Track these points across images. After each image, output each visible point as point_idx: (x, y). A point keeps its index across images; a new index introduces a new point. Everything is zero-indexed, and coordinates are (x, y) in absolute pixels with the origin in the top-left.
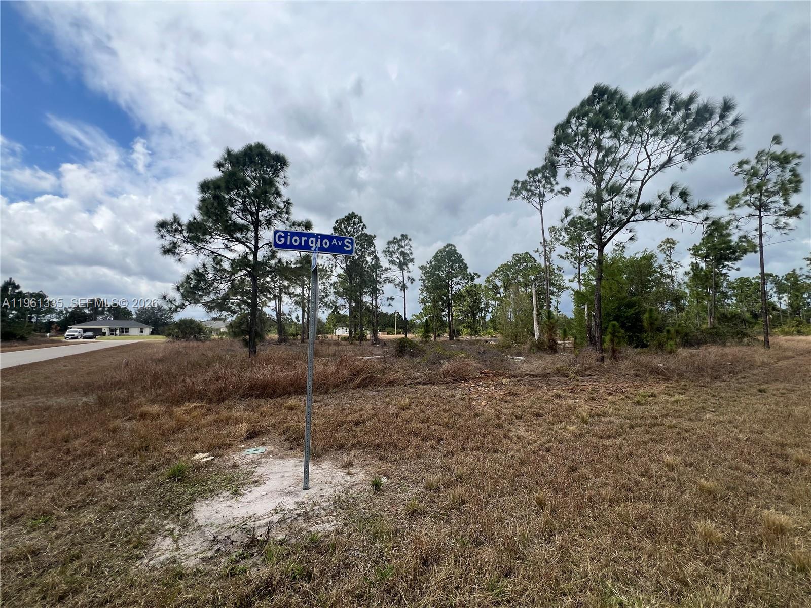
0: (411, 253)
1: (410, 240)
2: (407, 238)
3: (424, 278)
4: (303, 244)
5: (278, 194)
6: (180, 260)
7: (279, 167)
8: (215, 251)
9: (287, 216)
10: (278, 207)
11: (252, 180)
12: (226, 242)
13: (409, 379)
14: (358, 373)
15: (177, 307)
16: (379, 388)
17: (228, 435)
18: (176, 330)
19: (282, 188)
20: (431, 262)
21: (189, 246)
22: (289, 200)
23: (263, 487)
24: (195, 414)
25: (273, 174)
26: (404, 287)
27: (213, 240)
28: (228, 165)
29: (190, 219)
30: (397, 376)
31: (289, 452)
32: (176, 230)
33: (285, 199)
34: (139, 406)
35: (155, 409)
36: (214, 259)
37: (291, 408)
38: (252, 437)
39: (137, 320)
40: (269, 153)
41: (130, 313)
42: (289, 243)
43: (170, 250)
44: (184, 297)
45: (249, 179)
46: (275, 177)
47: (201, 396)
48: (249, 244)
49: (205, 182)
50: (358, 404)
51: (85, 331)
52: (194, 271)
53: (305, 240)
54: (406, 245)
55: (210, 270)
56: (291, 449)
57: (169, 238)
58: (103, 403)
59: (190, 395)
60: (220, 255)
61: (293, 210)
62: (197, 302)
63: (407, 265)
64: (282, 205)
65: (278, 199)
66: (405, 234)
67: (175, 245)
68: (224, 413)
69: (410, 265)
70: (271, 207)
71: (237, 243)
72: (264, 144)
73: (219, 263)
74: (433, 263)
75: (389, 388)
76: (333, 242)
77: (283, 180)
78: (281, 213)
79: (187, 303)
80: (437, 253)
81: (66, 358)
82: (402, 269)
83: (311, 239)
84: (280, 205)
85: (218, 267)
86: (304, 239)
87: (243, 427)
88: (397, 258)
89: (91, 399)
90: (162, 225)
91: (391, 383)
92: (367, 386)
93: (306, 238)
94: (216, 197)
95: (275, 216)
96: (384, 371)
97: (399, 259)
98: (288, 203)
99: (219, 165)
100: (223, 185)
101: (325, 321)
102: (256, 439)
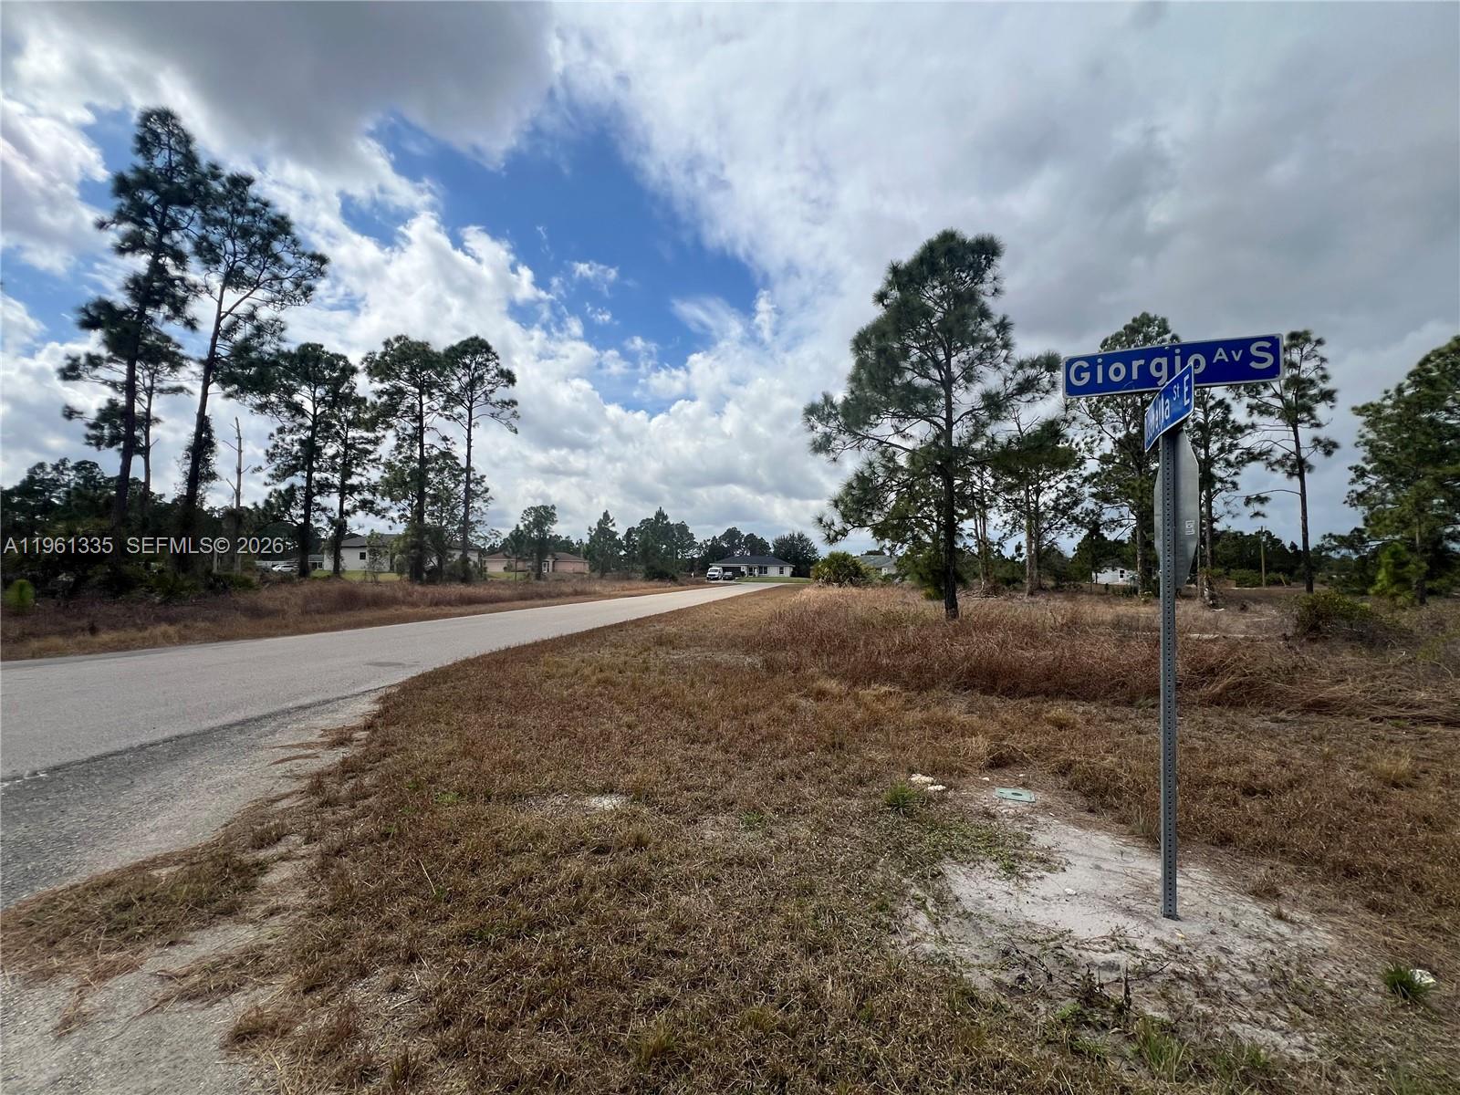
0: (1325, 378)
1: (1319, 342)
2: (1308, 340)
3: (1372, 436)
4: (1135, 376)
5: (985, 314)
6: (835, 460)
7: (984, 262)
8: (883, 439)
9: (1004, 353)
10: (987, 339)
11: (936, 303)
12: (895, 421)
13: (1387, 703)
14: (1211, 671)
15: (837, 533)
16: (1282, 715)
17: (955, 752)
18: (826, 570)
19: (989, 301)
20: (1400, 390)
21: (846, 437)
22: (1004, 318)
23: (1061, 877)
24: (892, 703)
25: (972, 279)
26: (1299, 467)
27: (880, 421)
28: (895, 293)
29: (847, 395)
30: (1340, 691)
31: (1089, 817)
32: (829, 414)
33: (997, 320)
34: (812, 678)
35: (832, 685)
36: (883, 453)
37: (1061, 725)
38: (998, 766)
39: (775, 554)
40: (964, 242)
41: (766, 546)
42: (1100, 380)
43: (822, 446)
44: (845, 516)
45: (930, 303)
46: (976, 284)
47: (892, 676)
48: (936, 419)
49: (860, 334)
50: (1228, 744)
51: (725, 569)
52: (857, 475)
53: (1140, 368)
54: (1305, 358)
55: (880, 471)
56: (1091, 811)
57: (820, 428)
58: (771, 667)
59: (875, 673)
60: (891, 445)
61: (1015, 335)
62: (862, 524)
63: (1309, 410)
64: (992, 333)
65: (985, 325)
66: (1300, 329)
67: (828, 438)
68: (937, 711)
69: (1321, 410)
70: (974, 341)
71: (915, 420)
72: (954, 229)
73: (892, 459)
74: (1408, 393)
75: (1313, 717)
76: (1217, 357)
77: (991, 285)
78: (991, 349)
79: (849, 527)
80: (1427, 360)
81: (715, 603)
82: (1294, 423)
83: (1157, 360)
84: (989, 334)
85: (891, 465)
86: (1136, 364)
87: (980, 745)
88: (1276, 395)
89: (755, 660)
90: (812, 410)
91: (1321, 707)
92: (1243, 704)
93: (1142, 362)
94: (881, 352)
95: (980, 358)
96: (1290, 674)
97: (1281, 397)
98: (1003, 327)
99: (881, 297)
100: (889, 328)
101: (1071, 554)
102: (1007, 771)
